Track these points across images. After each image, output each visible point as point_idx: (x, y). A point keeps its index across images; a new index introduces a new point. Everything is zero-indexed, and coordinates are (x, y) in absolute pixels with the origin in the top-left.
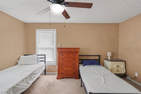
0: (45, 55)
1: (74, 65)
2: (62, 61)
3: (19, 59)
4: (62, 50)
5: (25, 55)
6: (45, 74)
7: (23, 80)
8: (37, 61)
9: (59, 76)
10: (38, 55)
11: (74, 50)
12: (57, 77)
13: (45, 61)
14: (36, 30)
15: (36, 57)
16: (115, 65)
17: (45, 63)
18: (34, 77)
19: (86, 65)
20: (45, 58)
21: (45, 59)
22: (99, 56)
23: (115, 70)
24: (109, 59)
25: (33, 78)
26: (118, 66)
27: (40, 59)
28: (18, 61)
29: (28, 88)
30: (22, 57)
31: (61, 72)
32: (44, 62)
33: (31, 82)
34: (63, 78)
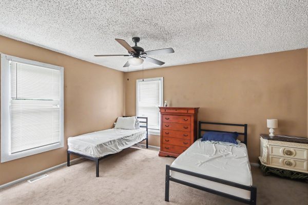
0: (147, 118)
1: (185, 138)
2: (167, 128)
3: (116, 121)
4: (167, 111)
5: (123, 117)
6: (147, 148)
7: (111, 141)
8: (135, 126)
9: (162, 152)
10: (138, 118)
11: (186, 112)
12: (160, 152)
13: (146, 127)
14: (137, 81)
15: (135, 120)
16: (281, 150)
17: (147, 130)
18: (126, 144)
19: (207, 140)
20: (147, 122)
21: (147, 125)
22: (246, 126)
23: (281, 160)
24: (271, 135)
25: (124, 144)
26: (289, 153)
27: (141, 124)
28: (115, 123)
29: (116, 152)
30: (121, 118)
31: (164, 146)
32: (145, 129)
33: (121, 148)
34: (168, 156)
